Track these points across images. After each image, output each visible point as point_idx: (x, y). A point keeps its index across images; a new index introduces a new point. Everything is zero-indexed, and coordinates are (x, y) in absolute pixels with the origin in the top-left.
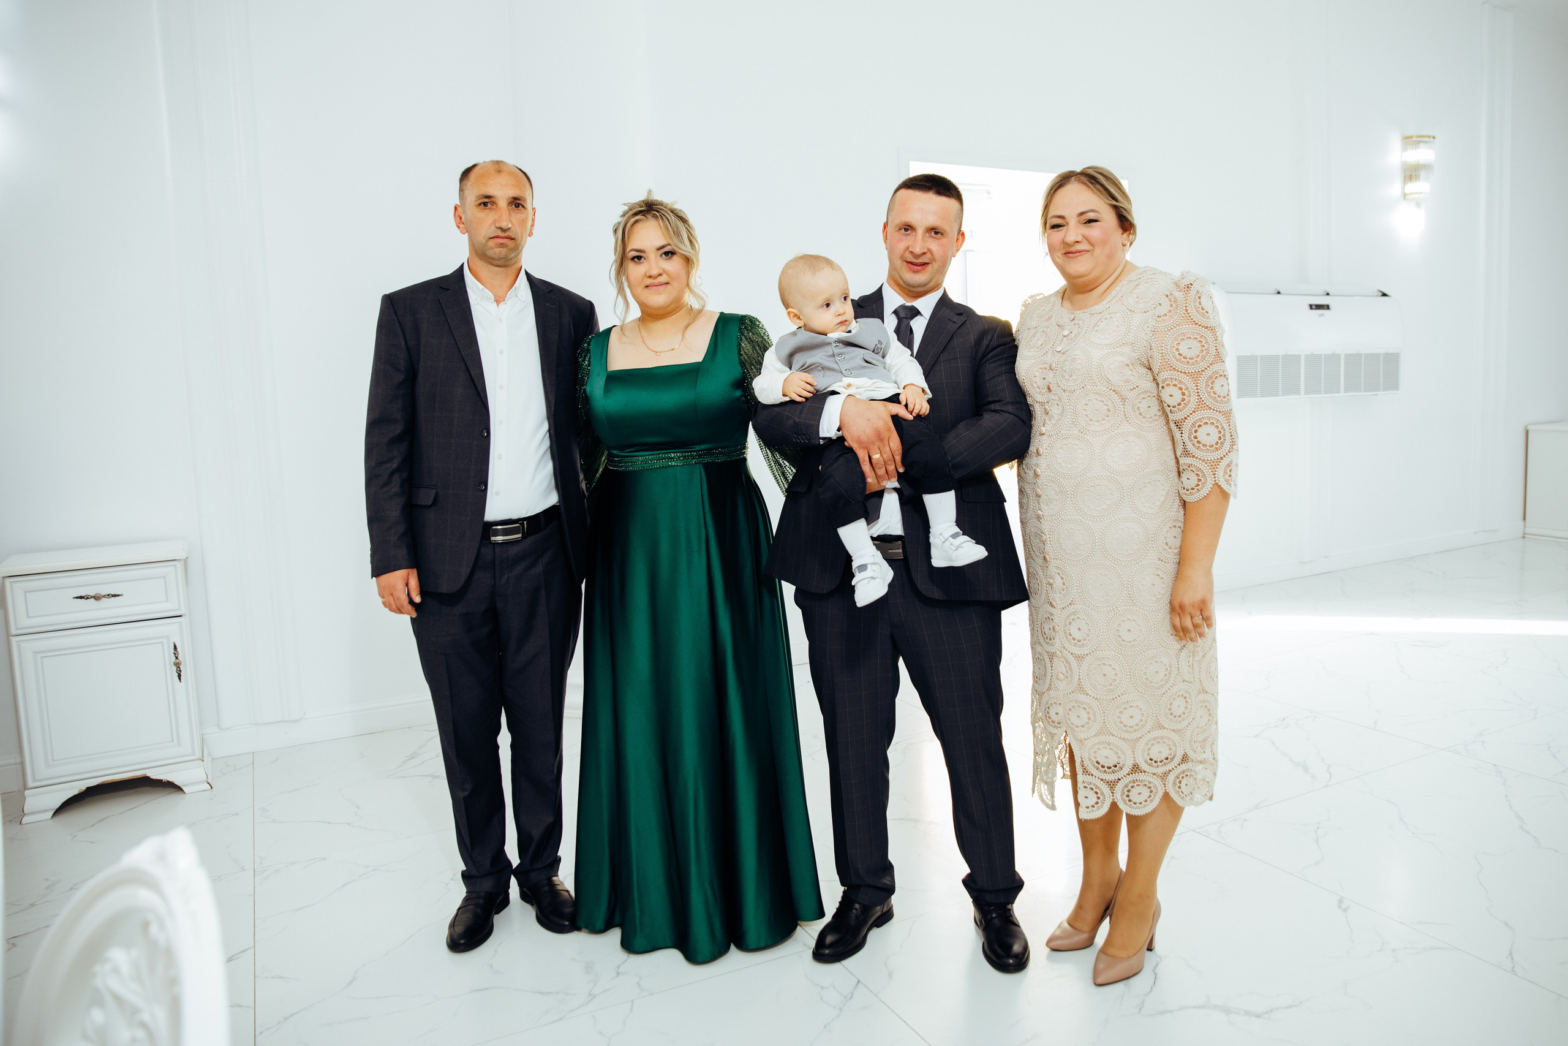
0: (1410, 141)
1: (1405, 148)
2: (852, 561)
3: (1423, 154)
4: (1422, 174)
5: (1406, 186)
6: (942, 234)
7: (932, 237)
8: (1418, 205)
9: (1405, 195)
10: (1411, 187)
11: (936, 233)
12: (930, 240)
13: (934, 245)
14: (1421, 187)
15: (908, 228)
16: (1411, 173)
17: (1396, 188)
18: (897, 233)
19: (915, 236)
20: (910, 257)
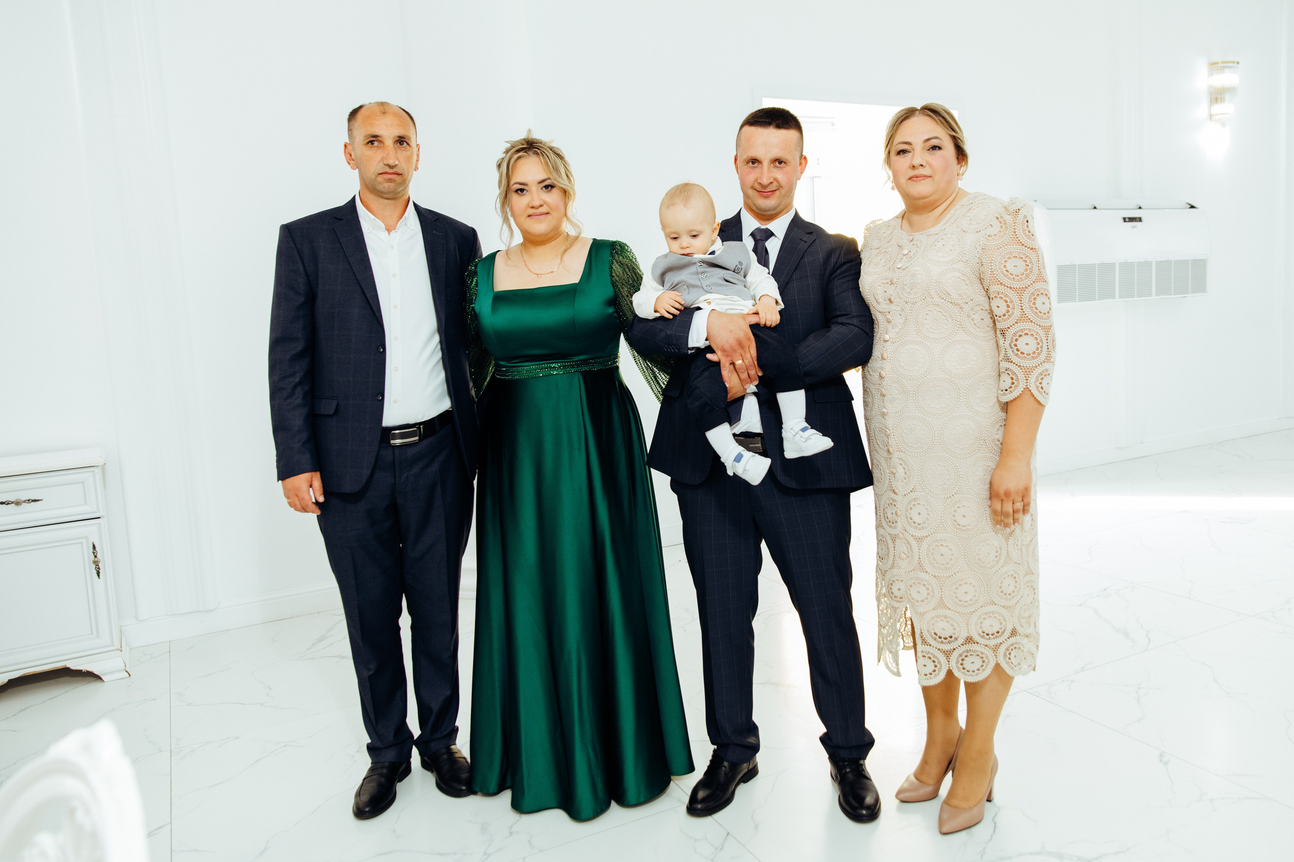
0: (1215, 67)
1: (1211, 74)
3: (1227, 79)
4: (1227, 96)
5: (1212, 108)
6: (785, 163)
7: (777, 167)
8: (1223, 125)
9: (1211, 116)
10: (1217, 109)
11: (780, 162)
12: (775, 170)
13: (779, 174)
14: (1226, 108)
15: (755, 161)
16: (1217, 96)
17: (1203, 110)
18: (745, 167)
19: (762, 168)
20: (758, 187)
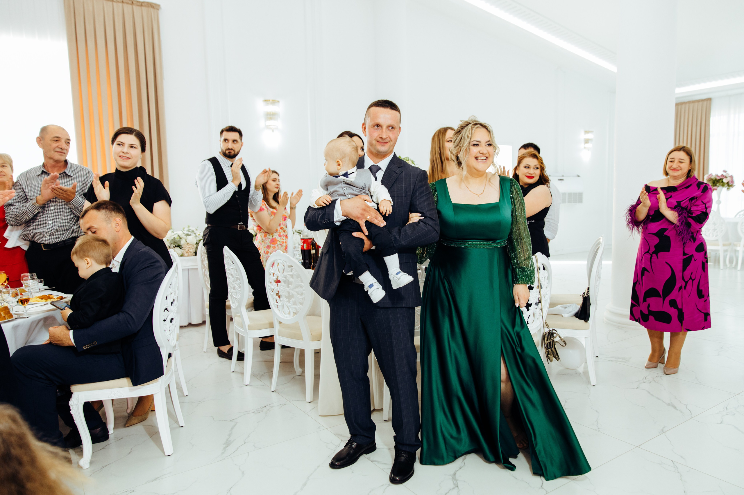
1: (585, 134)
3: (590, 136)
4: (589, 141)
5: (585, 145)
6: (394, 128)
7: (389, 130)
8: (589, 150)
9: (585, 148)
10: (587, 145)
11: (392, 128)
12: (388, 132)
13: (390, 134)
14: (589, 145)
15: (379, 126)
16: (586, 141)
17: (582, 145)
18: (372, 129)
19: (382, 130)
20: (380, 140)
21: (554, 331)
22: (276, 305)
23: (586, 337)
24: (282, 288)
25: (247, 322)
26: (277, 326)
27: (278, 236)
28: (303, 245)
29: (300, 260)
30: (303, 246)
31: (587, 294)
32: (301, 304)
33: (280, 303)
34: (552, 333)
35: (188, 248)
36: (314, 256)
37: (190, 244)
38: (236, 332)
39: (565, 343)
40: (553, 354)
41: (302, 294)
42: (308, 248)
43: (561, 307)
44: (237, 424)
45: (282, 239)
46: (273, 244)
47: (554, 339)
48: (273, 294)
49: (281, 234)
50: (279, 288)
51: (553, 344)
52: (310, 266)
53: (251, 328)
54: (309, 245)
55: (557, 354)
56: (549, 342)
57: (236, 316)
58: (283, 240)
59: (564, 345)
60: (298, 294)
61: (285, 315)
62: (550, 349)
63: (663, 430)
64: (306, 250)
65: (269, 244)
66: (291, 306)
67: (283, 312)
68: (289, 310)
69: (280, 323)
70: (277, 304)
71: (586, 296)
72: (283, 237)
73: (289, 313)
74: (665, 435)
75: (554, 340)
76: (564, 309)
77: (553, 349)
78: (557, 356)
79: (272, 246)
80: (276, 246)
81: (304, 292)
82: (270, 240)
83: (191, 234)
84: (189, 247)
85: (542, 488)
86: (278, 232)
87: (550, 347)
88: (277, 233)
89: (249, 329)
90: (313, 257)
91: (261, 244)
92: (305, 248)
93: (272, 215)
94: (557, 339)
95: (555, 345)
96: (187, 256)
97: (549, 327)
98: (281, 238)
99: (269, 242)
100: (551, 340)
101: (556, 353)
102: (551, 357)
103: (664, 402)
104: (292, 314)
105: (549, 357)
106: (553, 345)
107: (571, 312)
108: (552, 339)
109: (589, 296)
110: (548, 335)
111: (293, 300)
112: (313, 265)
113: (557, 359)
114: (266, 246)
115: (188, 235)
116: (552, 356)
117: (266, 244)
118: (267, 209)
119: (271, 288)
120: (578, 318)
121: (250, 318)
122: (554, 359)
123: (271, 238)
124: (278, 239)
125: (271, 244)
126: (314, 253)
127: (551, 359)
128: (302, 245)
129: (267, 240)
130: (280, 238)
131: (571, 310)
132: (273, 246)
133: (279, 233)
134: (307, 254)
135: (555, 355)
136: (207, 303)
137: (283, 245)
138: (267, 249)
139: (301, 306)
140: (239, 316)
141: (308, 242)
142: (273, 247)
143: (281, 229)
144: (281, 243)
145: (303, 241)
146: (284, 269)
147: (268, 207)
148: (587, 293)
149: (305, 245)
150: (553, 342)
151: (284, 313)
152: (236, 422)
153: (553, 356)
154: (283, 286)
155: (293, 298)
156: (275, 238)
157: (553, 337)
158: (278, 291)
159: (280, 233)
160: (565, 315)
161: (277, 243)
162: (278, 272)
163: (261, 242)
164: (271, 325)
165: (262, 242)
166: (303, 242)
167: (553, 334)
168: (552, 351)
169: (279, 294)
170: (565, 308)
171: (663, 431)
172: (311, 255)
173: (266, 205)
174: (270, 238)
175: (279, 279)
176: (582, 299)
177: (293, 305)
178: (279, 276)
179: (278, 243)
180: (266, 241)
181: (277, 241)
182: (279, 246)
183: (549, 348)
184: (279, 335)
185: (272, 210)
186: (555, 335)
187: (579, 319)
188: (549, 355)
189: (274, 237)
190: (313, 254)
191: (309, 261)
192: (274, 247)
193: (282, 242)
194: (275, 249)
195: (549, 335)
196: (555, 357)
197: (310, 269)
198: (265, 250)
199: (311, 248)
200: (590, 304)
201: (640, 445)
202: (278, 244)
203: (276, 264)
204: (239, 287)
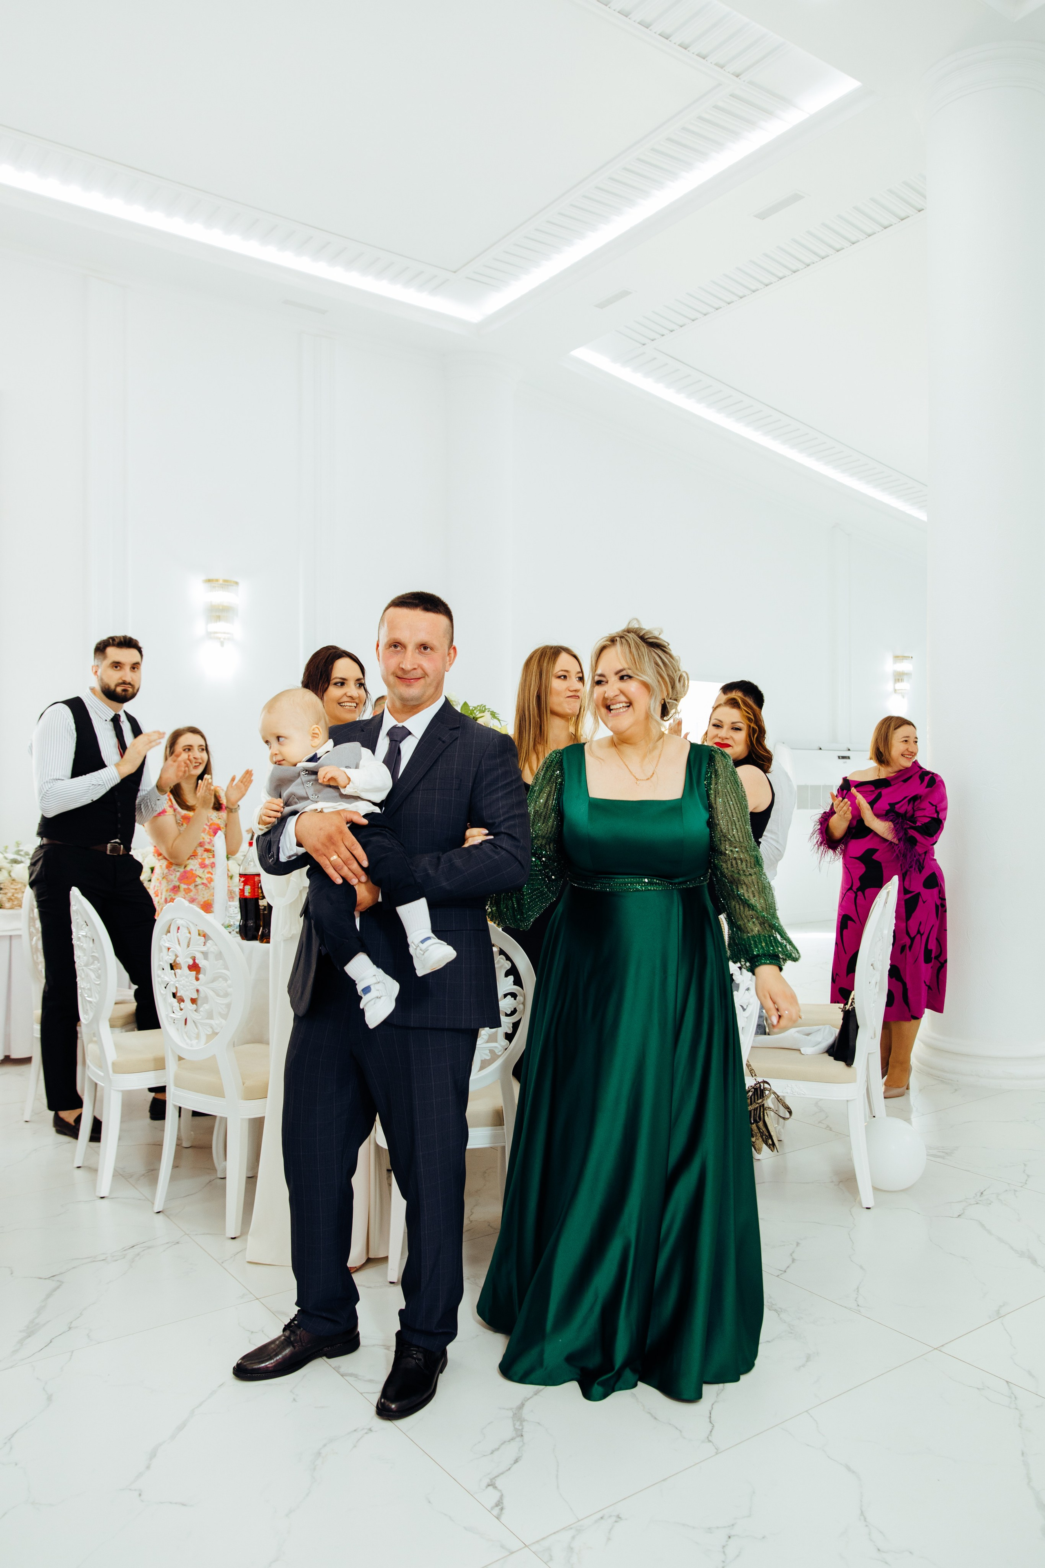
1: (895, 662)
2: (356, 984)
3: (905, 666)
4: (905, 678)
5: (896, 685)
6: (432, 649)
7: (423, 653)
8: (903, 697)
9: (895, 690)
10: (899, 686)
11: (427, 648)
12: (421, 656)
13: (426, 662)
14: (903, 686)
15: (399, 644)
16: (899, 677)
17: (890, 686)
18: (387, 651)
19: (406, 652)
20: (400, 673)
21: (766, 1086)
22: (171, 1017)
23: (848, 1099)
24: (184, 980)
25: (111, 1055)
26: (172, 1065)
27: (198, 866)
28: (244, 887)
29: (238, 921)
30: (242, 891)
31: (851, 1005)
32: (225, 1016)
33: (180, 1014)
34: (762, 1088)
35: (13, 891)
36: (266, 912)
37: (18, 883)
38: (90, 1080)
39: (790, 1112)
40: (762, 1137)
41: (226, 995)
42: (255, 895)
43: (798, 1032)
44: (60, 1285)
45: (209, 872)
46: (185, 884)
47: (762, 1102)
48: (166, 994)
49: (207, 862)
50: (177, 981)
51: (762, 1113)
52: (256, 933)
53: (119, 1068)
54: (256, 889)
55: (771, 1137)
56: (754, 1110)
57: (91, 1041)
58: (209, 875)
59: (788, 1115)
60: (218, 995)
61: (188, 1041)
62: (753, 1124)
63: (998, 1312)
64: (250, 899)
65: (177, 884)
66: (202, 1021)
67: (186, 1033)
68: (197, 1030)
69: (180, 1058)
70: (173, 1015)
71: (849, 1009)
72: (210, 867)
73: (198, 1037)
74: (1002, 1324)
75: (763, 1105)
76: (804, 1036)
77: (761, 1124)
78: (770, 1142)
79: (183, 886)
80: (192, 887)
81: (229, 990)
82: (178, 874)
83: (23, 859)
84: (15, 887)
85: (710, 1441)
86: (199, 857)
87: (756, 1121)
88: (196, 861)
89: (115, 1072)
90: (264, 914)
91: (160, 883)
92: (247, 894)
93: (182, 824)
94: (770, 1102)
95: (766, 1117)
96: (11, 908)
97: (755, 1075)
98: (206, 871)
99: (176, 879)
100: (758, 1105)
101: (767, 1134)
102: (757, 1141)
103: (1012, 1248)
104: (203, 1039)
105: (754, 1143)
106: (762, 1116)
107: (819, 1043)
108: (758, 1103)
109: (854, 1009)
110: (754, 1094)
111: (206, 1007)
112: (262, 932)
113: (770, 1148)
114: (171, 886)
115: (15, 861)
116: (760, 1139)
117: (170, 883)
118: (175, 810)
119: (162, 981)
120: (832, 1058)
121: (117, 1046)
122: (765, 1147)
123: (182, 870)
124: (199, 872)
125: (181, 883)
126: (265, 907)
127: (756, 1147)
128: (241, 888)
129: (172, 875)
130: (202, 870)
131: (820, 1040)
132: (186, 887)
133: (200, 861)
134: (251, 907)
135: (766, 1139)
136: (38, 1012)
137: (208, 885)
138: (173, 895)
139: (223, 1021)
140: (96, 1042)
141: (255, 881)
142: (185, 889)
143: (206, 853)
144: (205, 881)
145: (243, 879)
146: (190, 938)
147: (176, 806)
148: (851, 1003)
149: (248, 889)
150: (762, 1110)
151: (187, 1036)
152: (60, 1281)
153: (763, 1140)
154: (187, 977)
155: (207, 1003)
156: (192, 870)
157: (763, 1097)
158: (176, 988)
159: (204, 859)
160: (807, 1050)
161: (195, 881)
162: (178, 946)
163: (161, 879)
164: (159, 1064)
165: (163, 878)
166: (243, 882)
167: (762, 1091)
168: (759, 1128)
169: (178, 994)
170: (808, 1035)
171: (999, 1315)
172: (259, 909)
173: (172, 803)
174: (178, 871)
175: (179, 960)
176: (841, 1015)
177: (207, 1019)
178: (178, 954)
179: (199, 881)
180: (171, 877)
181: (196, 877)
182: (200, 887)
183: (753, 1121)
184: (176, 1085)
185: (184, 812)
186: (767, 1092)
187: (835, 1059)
188: (753, 1137)
189: (188, 868)
190: (263, 908)
191: (255, 923)
192: (189, 889)
193: (207, 879)
194: (189, 894)
195: (754, 1092)
196: (766, 1144)
197: (257, 940)
198: (167, 897)
199: (258, 895)
200: (858, 1027)
201: (943, 1346)
202: (197, 883)
203: (173, 929)
204: (97, 977)
